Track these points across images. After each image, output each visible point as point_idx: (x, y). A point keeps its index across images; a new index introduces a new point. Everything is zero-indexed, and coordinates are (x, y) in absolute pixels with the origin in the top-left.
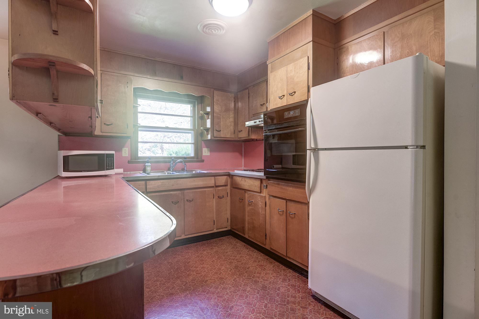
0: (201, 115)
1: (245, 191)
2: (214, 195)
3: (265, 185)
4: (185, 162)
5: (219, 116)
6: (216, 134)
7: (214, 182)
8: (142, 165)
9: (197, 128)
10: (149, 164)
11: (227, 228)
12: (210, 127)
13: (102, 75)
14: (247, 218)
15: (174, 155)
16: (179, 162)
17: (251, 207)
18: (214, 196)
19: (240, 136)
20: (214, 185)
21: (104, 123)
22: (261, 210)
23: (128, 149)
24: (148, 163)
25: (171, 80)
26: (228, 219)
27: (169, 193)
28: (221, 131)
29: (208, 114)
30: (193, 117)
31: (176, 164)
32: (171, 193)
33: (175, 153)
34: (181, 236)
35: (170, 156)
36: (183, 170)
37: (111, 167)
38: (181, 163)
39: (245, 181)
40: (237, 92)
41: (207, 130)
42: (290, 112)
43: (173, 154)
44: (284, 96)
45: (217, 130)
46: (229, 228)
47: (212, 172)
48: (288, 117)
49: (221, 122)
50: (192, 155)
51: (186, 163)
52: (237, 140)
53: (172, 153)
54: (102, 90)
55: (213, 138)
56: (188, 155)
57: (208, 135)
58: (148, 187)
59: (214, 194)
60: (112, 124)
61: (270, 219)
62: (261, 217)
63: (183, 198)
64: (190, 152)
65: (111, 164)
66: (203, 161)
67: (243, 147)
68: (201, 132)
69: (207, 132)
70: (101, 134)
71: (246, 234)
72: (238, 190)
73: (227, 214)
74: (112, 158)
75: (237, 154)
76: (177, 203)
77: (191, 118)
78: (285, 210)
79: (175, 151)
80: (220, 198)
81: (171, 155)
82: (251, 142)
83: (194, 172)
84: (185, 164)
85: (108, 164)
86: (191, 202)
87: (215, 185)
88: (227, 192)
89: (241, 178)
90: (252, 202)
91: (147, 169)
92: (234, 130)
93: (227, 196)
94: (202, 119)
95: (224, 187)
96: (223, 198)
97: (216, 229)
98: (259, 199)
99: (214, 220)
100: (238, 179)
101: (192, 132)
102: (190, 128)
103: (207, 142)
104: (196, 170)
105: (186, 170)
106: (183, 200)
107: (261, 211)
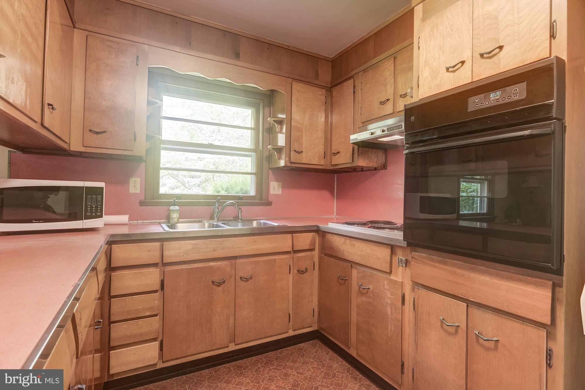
0: (268, 126)
1: (351, 265)
2: (290, 268)
3: (404, 259)
4: (239, 204)
5: (300, 126)
6: (294, 157)
7: (291, 244)
8: (163, 208)
9: (261, 148)
10: (177, 208)
11: (311, 326)
12: (284, 145)
13: (88, 39)
14: (354, 318)
15: (223, 193)
16: (229, 205)
17: (364, 299)
18: (290, 270)
19: (334, 162)
20: (290, 249)
21: (90, 130)
22: (392, 310)
23: (141, 181)
24: (174, 205)
25: (217, 58)
26: (314, 311)
27: (207, 265)
28: (302, 152)
29: (280, 122)
30: (256, 129)
31: (223, 209)
32: (212, 264)
33: (225, 189)
34: (228, 347)
35: (217, 194)
36: (236, 218)
37: (96, 214)
38: (232, 207)
39: (353, 245)
40: (331, 88)
41: (279, 150)
42: (490, 94)
43: (222, 191)
44: (463, 62)
45: (296, 150)
46: (315, 327)
47: (289, 225)
48: (482, 107)
49: (302, 138)
50: (252, 193)
51: (242, 208)
52: (329, 168)
53: (220, 189)
54: (87, 66)
55: (289, 164)
56: (246, 192)
57: (280, 158)
58: (166, 253)
59: (290, 266)
60: (106, 132)
61: (416, 334)
62: (391, 325)
63: (234, 273)
64: (248, 188)
65: (97, 207)
66: (269, 204)
67: (336, 182)
68: (268, 154)
69: (279, 155)
70: (83, 149)
71: (351, 348)
72: (337, 261)
73: (312, 301)
74: (98, 196)
75: (325, 193)
76: (222, 284)
77: (252, 131)
78: (463, 325)
79: (225, 186)
80: (300, 272)
81: (218, 192)
82: (350, 173)
83: (255, 224)
84: (240, 209)
85: (89, 206)
86: (248, 280)
87: (293, 249)
88: (314, 263)
89: (343, 239)
90: (369, 288)
91: (172, 217)
92: (325, 152)
93: (314, 270)
94: (271, 131)
95: (308, 253)
96: (307, 273)
97: (293, 331)
98: (386, 287)
99: (289, 314)
100: (337, 241)
101: (253, 155)
102: (250, 148)
103: (279, 172)
104: (257, 218)
105: (241, 219)
106: (233, 277)
107: (392, 313)
